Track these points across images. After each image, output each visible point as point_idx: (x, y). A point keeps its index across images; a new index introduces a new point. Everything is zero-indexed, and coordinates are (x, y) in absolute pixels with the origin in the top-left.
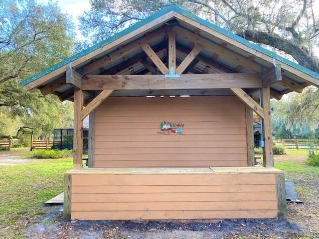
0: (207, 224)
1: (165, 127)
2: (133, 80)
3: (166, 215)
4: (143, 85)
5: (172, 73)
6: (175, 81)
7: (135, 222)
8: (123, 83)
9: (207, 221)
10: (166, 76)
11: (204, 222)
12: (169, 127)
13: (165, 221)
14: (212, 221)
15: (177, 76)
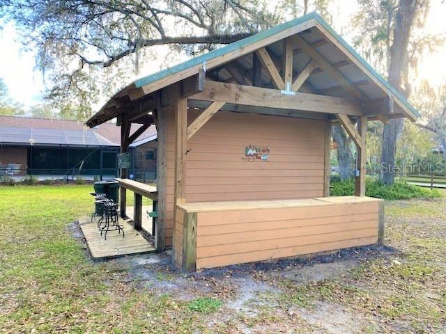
1: (251, 152)
2: (248, 93)
3: (294, 251)
5: (288, 88)
6: (291, 99)
7: (265, 262)
8: (236, 94)
9: (328, 253)
11: (326, 254)
13: (293, 258)
14: (332, 252)
15: (293, 93)
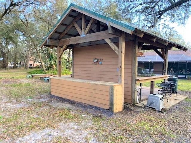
0: (82, 105)
1: (95, 61)
4: (74, 42)
6: (84, 38)
10: (81, 36)
12: (97, 61)
15: (85, 36)
